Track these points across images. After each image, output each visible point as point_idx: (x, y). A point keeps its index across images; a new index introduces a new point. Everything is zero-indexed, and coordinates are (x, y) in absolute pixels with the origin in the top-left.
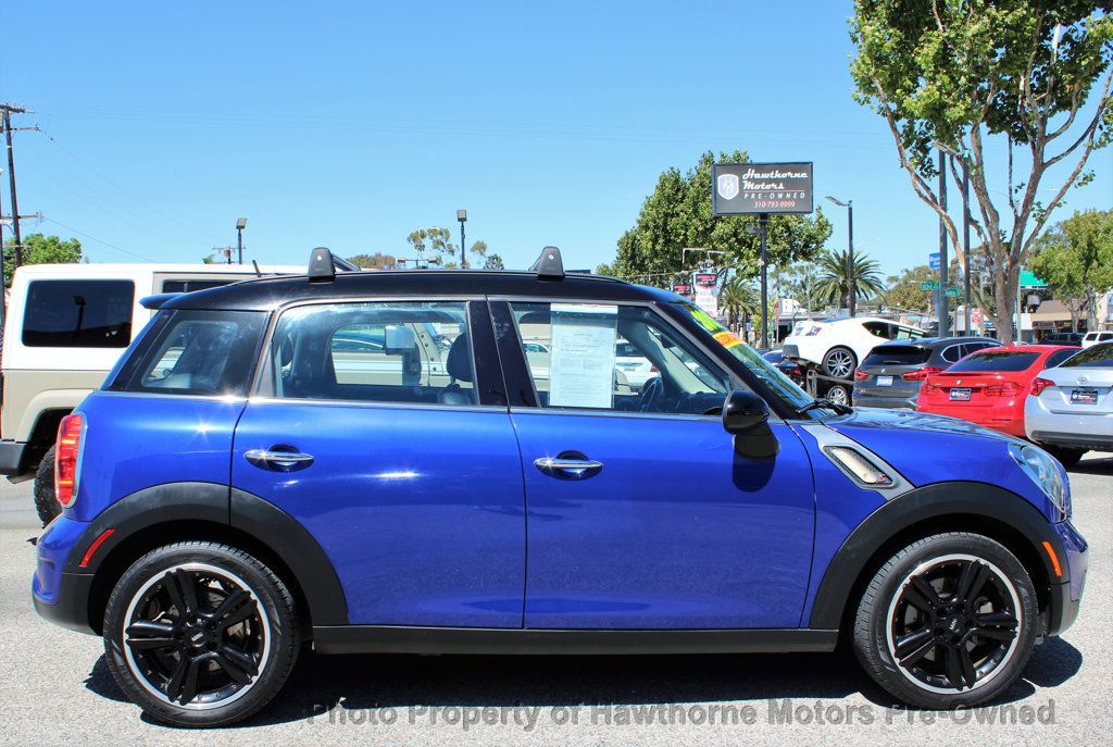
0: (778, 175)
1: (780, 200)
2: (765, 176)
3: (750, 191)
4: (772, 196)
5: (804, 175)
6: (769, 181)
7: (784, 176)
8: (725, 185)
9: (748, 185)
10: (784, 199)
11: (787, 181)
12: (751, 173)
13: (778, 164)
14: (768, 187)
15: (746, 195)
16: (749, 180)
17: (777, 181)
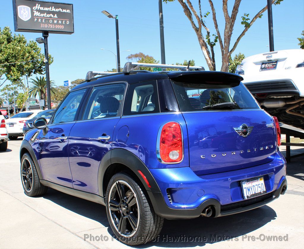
0: (53, 9)
1: (55, 24)
2: (46, 9)
3: (38, 17)
4: (51, 21)
5: (68, 11)
6: (49, 12)
7: (57, 10)
8: (22, 12)
9: (37, 14)
10: (58, 23)
11: (59, 14)
12: (38, 7)
13: (53, 3)
14: (48, 16)
15: (36, 20)
16: (37, 10)
17: (53, 13)
